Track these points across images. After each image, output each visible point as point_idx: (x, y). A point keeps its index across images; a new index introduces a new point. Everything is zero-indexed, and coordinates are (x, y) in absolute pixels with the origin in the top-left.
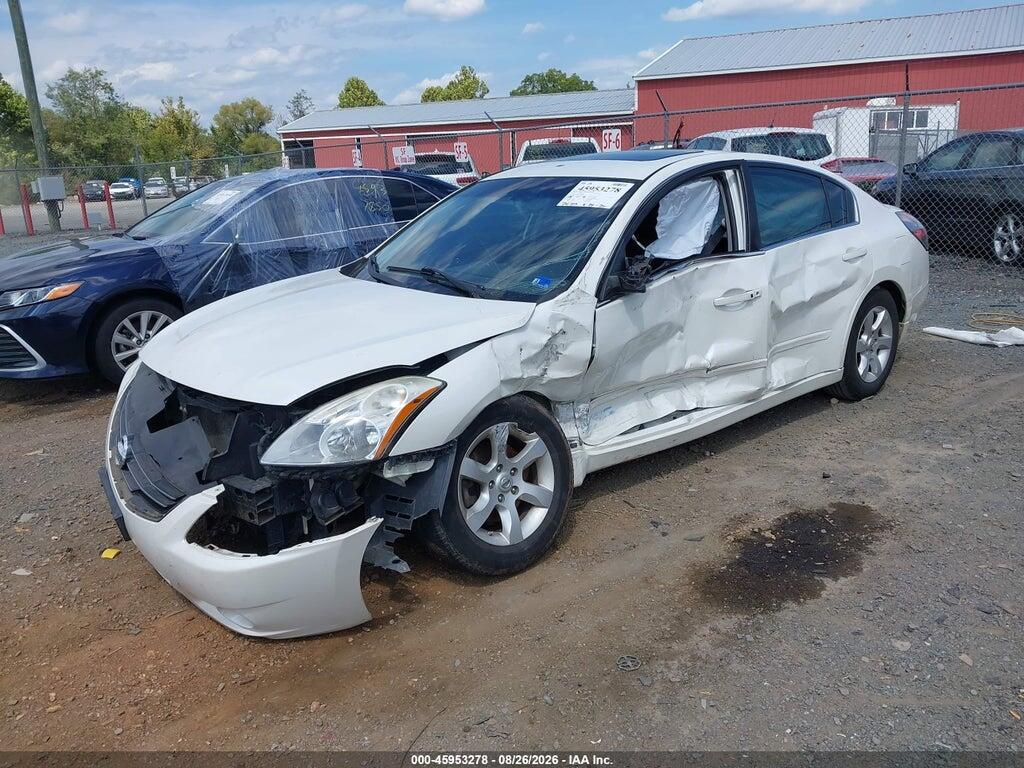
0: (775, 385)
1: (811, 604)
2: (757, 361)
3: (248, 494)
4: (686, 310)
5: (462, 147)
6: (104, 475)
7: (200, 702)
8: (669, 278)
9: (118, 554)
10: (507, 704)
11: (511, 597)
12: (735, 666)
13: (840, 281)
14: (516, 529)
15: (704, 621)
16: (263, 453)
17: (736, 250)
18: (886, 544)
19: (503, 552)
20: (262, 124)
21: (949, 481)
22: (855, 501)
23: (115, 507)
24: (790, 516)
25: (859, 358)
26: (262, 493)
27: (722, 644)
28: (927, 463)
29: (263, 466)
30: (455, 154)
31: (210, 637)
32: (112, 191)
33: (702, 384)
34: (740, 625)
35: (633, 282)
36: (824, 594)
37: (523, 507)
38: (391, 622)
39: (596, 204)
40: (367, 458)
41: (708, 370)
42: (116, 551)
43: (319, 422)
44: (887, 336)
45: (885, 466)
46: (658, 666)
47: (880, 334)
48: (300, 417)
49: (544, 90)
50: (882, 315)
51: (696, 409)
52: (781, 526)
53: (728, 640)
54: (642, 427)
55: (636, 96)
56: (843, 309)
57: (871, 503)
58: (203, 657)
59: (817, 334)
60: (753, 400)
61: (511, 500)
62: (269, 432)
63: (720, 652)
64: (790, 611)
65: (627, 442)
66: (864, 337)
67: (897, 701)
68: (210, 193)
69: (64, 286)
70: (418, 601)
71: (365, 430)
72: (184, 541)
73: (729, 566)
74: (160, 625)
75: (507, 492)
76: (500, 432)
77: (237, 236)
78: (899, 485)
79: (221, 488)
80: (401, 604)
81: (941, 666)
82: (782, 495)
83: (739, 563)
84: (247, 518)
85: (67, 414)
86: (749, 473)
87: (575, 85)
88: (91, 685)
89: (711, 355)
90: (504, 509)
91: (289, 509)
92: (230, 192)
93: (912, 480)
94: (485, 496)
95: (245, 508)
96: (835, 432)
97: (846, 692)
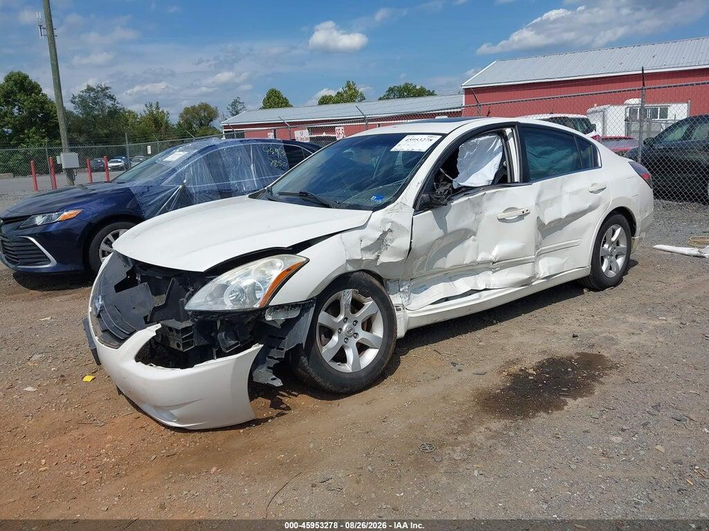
0: (542, 275)
1: (556, 414)
2: (527, 258)
3: (176, 330)
4: (478, 221)
5: (341, 130)
6: (86, 322)
7: (139, 466)
8: (465, 198)
9: (93, 379)
10: (342, 471)
11: (351, 407)
12: (500, 451)
13: (587, 206)
14: (356, 362)
15: (481, 423)
16: (187, 303)
17: (512, 181)
18: (612, 378)
19: (347, 376)
20: (211, 120)
21: (661, 339)
22: (594, 351)
23: (91, 342)
24: (548, 360)
25: (603, 261)
26: (185, 330)
27: (493, 437)
28: (647, 328)
29: (186, 312)
30: (336, 135)
31: (149, 429)
32: (110, 165)
33: (490, 272)
34: (506, 426)
35: (439, 199)
36: (566, 408)
37: (362, 348)
38: (269, 421)
39: (416, 149)
40: (255, 306)
41: (494, 263)
42: (92, 377)
43: (224, 282)
44: (623, 245)
45: (617, 330)
46: (447, 450)
47: (618, 244)
48: (212, 279)
49: (401, 96)
50: (618, 231)
51: (485, 290)
52: (541, 366)
53: (497, 435)
54: (447, 299)
55: (464, 98)
56: (588, 225)
57: (605, 353)
58: (144, 440)
59: (571, 242)
60: (526, 285)
61: (353, 342)
62: (191, 290)
63: (491, 442)
64: (542, 418)
65: (436, 309)
66: (606, 246)
67: (610, 474)
68: (169, 153)
69: (71, 212)
70: (288, 408)
71: (254, 288)
72: (134, 361)
73: (502, 390)
74: (117, 421)
75: (350, 337)
76: (347, 296)
77: (185, 181)
78: (625, 342)
79: (159, 326)
80: (278, 410)
81: (642, 452)
82: (543, 347)
83: (509, 388)
84: (176, 347)
85: (69, 296)
86: (522, 334)
87: (421, 93)
88: (69, 456)
89: (495, 254)
90: (348, 347)
91: (204, 342)
92: (181, 153)
93: (635, 339)
94: (335, 338)
95: (174, 340)
96: (585, 309)
97: (573, 467)
